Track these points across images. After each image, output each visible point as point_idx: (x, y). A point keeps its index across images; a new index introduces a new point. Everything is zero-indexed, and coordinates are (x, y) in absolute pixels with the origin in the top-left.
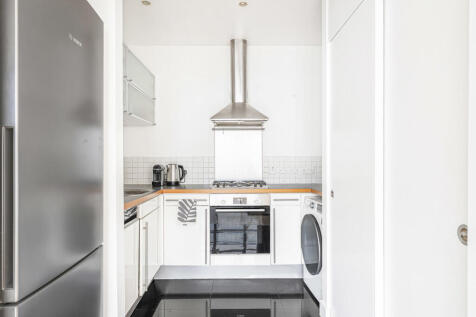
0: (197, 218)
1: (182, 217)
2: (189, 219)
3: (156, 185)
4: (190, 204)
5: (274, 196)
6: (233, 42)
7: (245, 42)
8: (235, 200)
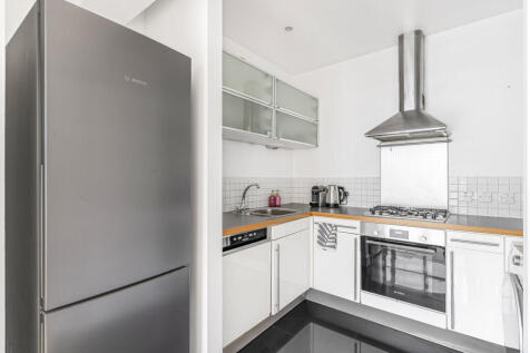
1: (321, 241)
2: (328, 244)
3: (314, 206)
4: (330, 228)
5: (452, 234)
6: (401, 38)
7: (418, 33)
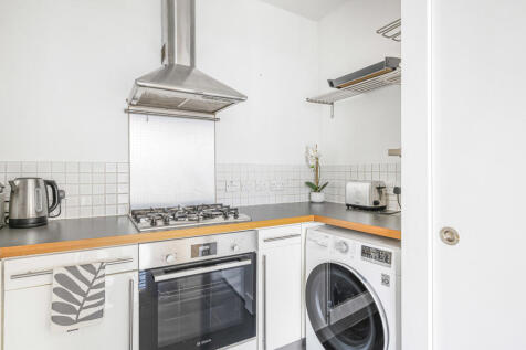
0: (107, 306)
1: (64, 314)
2: (83, 314)
4: (89, 277)
5: (264, 233)
8: (194, 249)
